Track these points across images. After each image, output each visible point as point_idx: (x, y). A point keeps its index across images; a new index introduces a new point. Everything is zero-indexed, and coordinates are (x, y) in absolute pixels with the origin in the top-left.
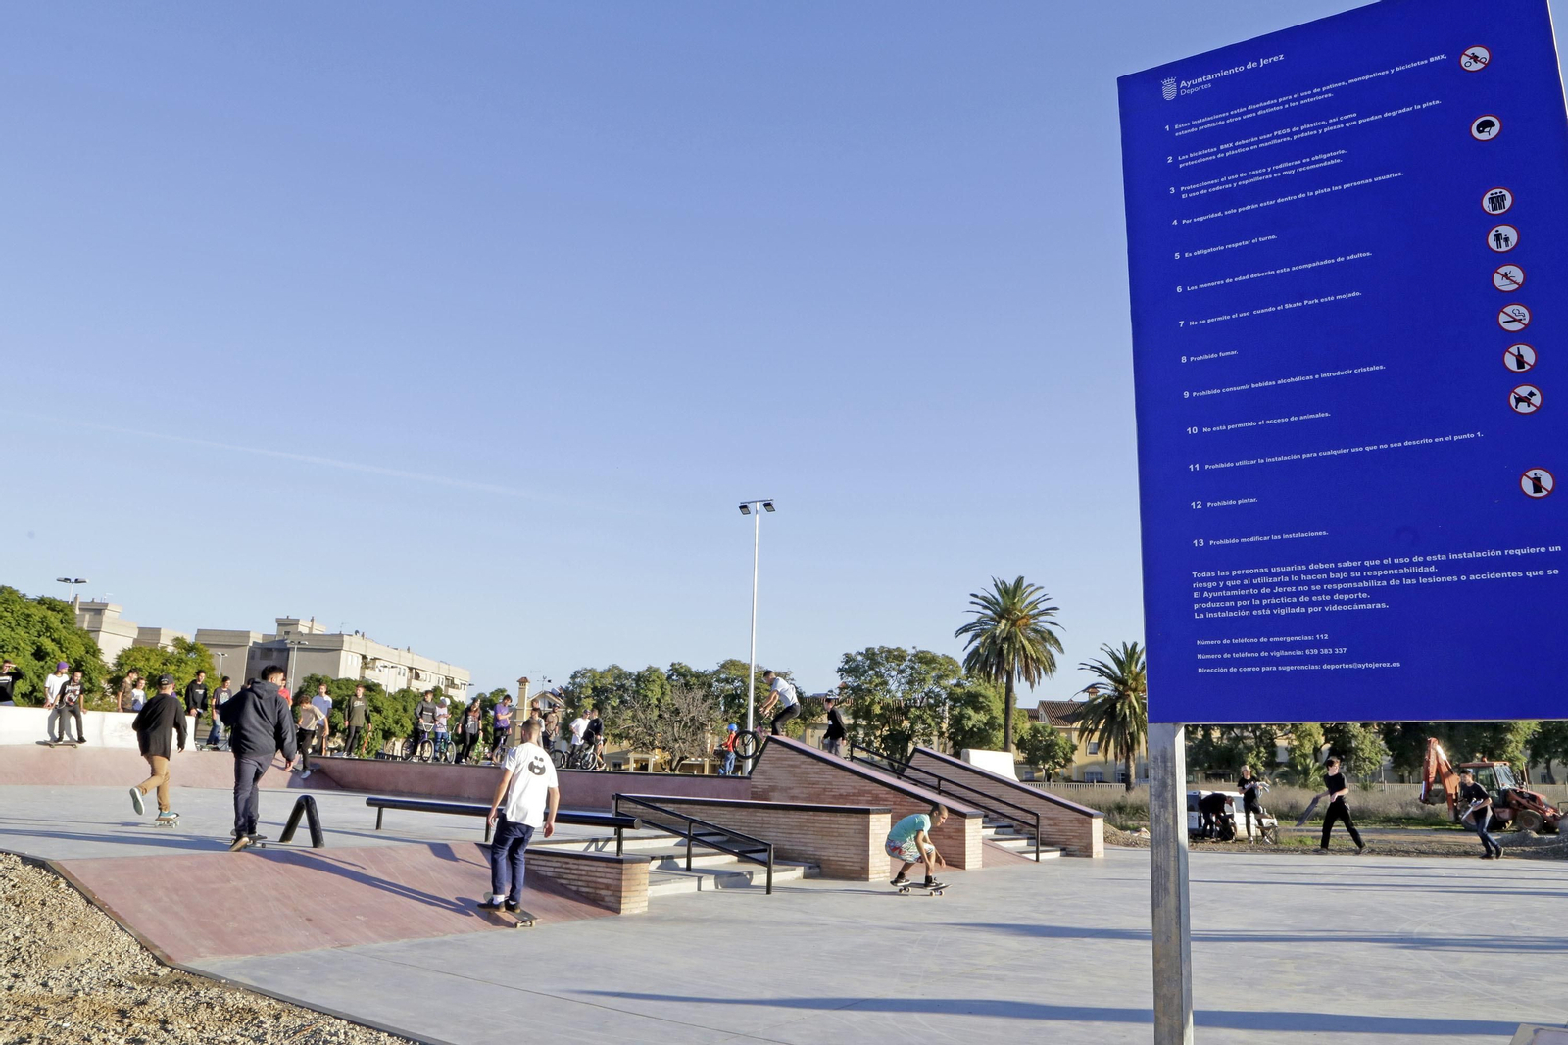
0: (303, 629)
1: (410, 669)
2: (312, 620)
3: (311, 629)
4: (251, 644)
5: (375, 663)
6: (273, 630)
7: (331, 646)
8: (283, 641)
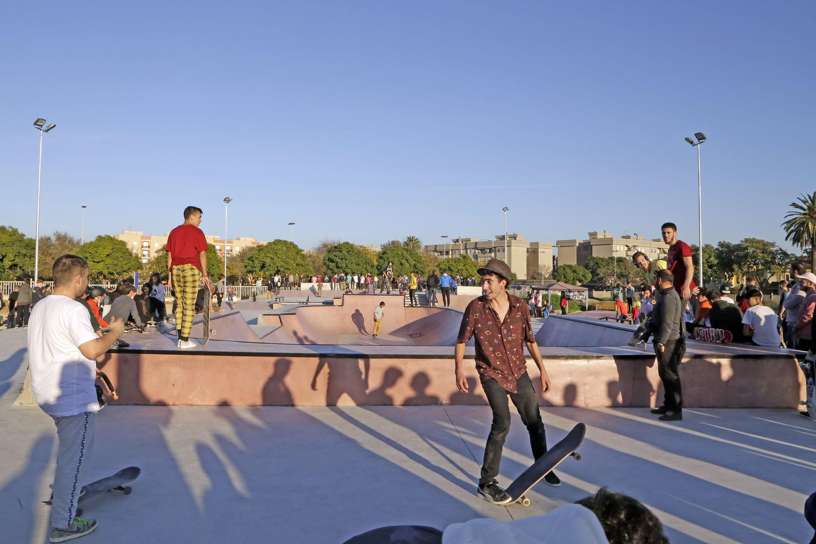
0: (600, 236)
1: (660, 249)
2: (605, 232)
3: (604, 236)
4: (577, 244)
5: (635, 248)
6: (587, 238)
7: (609, 243)
8: (590, 242)
